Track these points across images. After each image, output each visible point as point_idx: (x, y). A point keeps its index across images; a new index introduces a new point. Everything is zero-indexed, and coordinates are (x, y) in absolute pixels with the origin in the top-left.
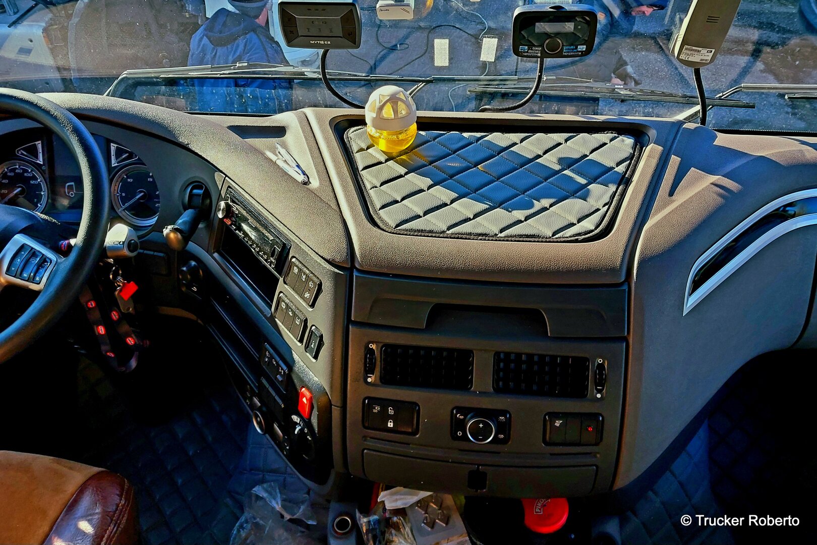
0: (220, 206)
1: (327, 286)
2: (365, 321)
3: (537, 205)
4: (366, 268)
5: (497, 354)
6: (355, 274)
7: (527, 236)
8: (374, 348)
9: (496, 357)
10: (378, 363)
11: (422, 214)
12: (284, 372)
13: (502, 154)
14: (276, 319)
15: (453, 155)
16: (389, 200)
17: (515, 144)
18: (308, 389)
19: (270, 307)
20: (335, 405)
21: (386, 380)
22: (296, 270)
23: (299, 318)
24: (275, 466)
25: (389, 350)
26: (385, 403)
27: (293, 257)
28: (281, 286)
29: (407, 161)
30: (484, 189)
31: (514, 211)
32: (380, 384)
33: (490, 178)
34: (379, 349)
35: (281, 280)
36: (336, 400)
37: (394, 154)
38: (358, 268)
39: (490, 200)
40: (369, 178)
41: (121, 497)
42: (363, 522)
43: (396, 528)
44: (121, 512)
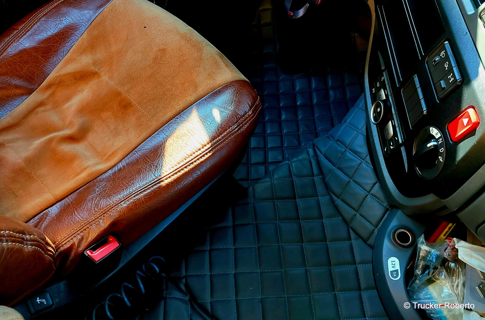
12: (455, 81)
14: (479, 20)
24: (359, 150)
41: (251, 108)
42: (424, 248)
43: (450, 272)
44: (246, 119)
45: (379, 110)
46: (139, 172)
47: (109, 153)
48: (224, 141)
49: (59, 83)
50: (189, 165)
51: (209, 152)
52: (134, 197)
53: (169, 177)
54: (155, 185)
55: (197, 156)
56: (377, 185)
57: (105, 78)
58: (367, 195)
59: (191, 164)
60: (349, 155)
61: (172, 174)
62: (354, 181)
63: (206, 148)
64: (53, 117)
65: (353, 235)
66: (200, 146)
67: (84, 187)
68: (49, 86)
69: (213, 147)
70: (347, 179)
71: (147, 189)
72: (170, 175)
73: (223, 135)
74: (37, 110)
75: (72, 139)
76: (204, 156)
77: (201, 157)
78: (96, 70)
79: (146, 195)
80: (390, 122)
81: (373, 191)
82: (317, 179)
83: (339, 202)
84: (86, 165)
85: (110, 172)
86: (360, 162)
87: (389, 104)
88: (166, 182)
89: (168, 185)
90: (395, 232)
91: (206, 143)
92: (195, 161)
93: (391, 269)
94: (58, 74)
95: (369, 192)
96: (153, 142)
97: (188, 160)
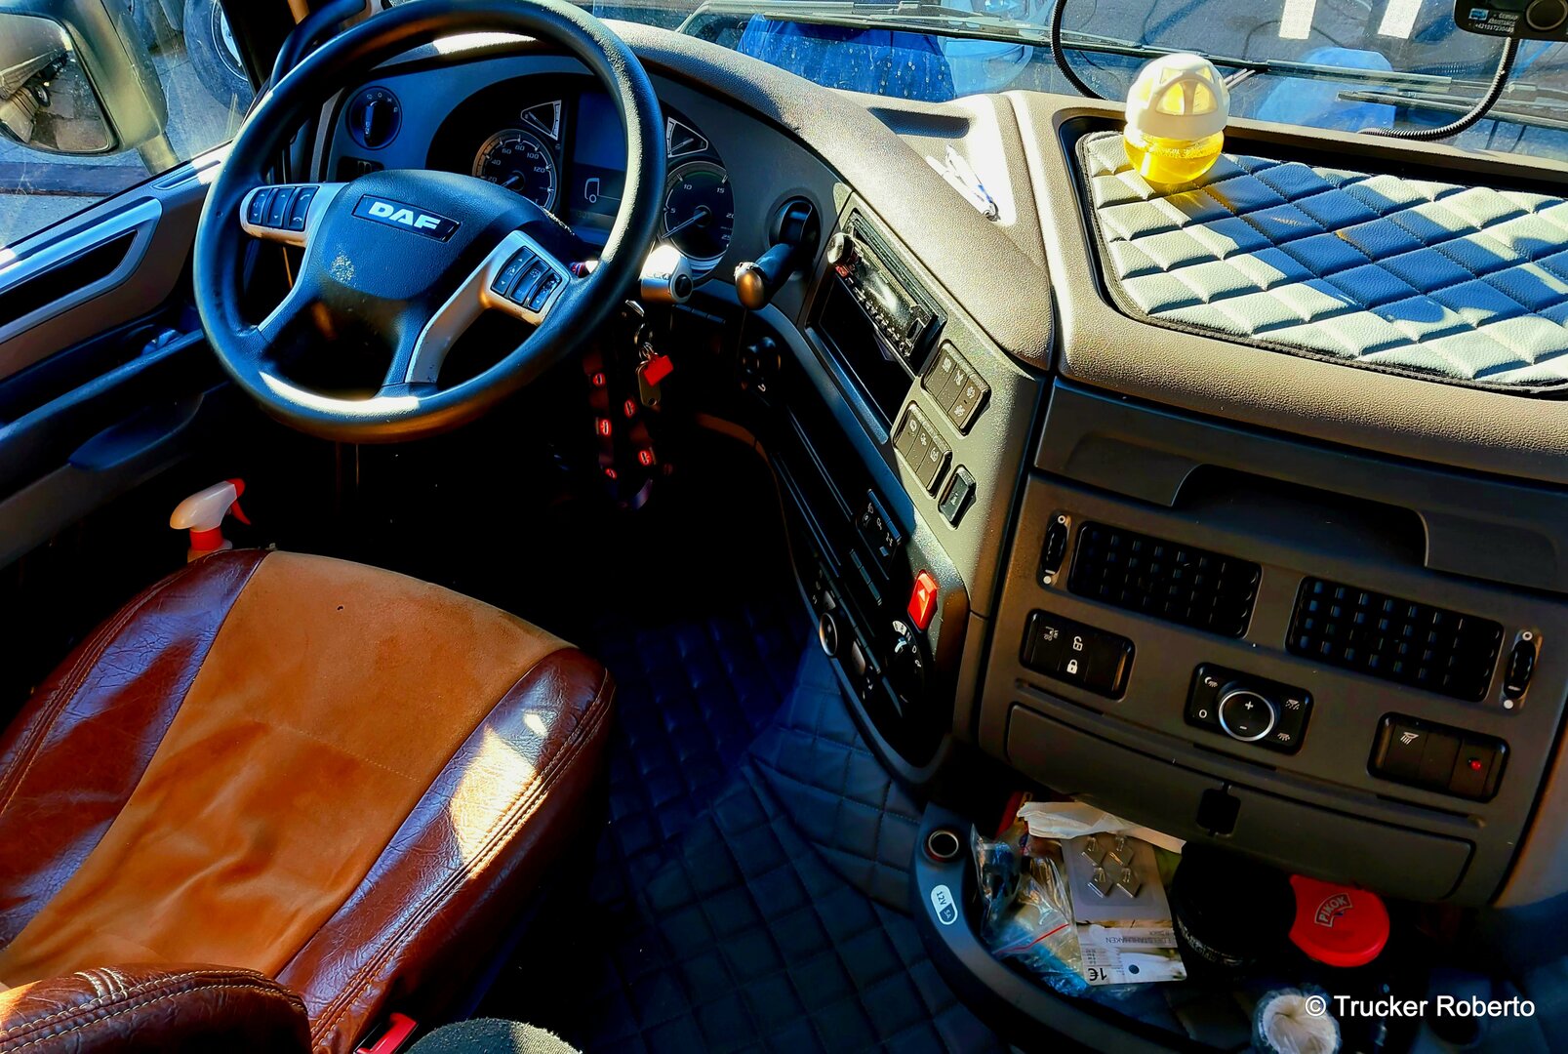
0: (834, 241)
1: (1002, 398)
2: (1060, 471)
3: (1451, 318)
4: (1078, 376)
5: (1310, 581)
6: (1056, 383)
7: (1419, 369)
8: (1066, 525)
9: (1306, 586)
10: (1070, 554)
11: (1205, 298)
12: (894, 541)
13: (1390, 215)
14: (896, 450)
15: (1287, 205)
16: (1144, 264)
17: (1422, 201)
18: (933, 576)
19: (888, 428)
20: (976, 611)
21: (1078, 586)
22: (947, 365)
23: (937, 450)
25: (1095, 534)
26: (1069, 627)
27: (947, 341)
28: (915, 392)
29: (1192, 203)
30: (1341, 273)
31: (1399, 321)
32: (1066, 590)
33: (1357, 254)
34: (1076, 527)
35: (917, 380)
36: (980, 604)
37: (1169, 188)
38: (1065, 374)
39: (1352, 295)
40: (1110, 223)
41: (597, 692)
42: (982, 849)
43: (1040, 876)
44: (593, 715)
45: (829, 629)
46: (416, 875)
47: (335, 871)
48: (565, 764)
49: (181, 770)
50: (511, 828)
51: (542, 793)
52: (424, 917)
53: (481, 860)
54: (458, 882)
55: (520, 808)
56: (893, 787)
57: (283, 729)
58: (881, 816)
59: (513, 825)
60: (823, 746)
61: (484, 853)
62: (850, 797)
63: (534, 787)
64: (184, 844)
65: (880, 911)
66: (521, 788)
67: (303, 951)
68: (154, 787)
69: (547, 782)
70: (833, 799)
71: (443, 897)
72: (480, 856)
73: (558, 756)
74: (143, 841)
75: (244, 871)
76: (533, 803)
77: (529, 807)
78: (256, 720)
79: (446, 906)
80: (855, 644)
81: (889, 803)
82: (779, 827)
83: (834, 855)
84: (293, 908)
85: (349, 904)
86: (846, 753)
87: (842, 613)
88: (477, 870)
89: (481, 876)
90: (928, 838)
91: (531, 779)
92: (520, 817)
93: (939, 908)
94: (171, 754)
95: (883, 809)
96: (422, 818)
97: (505, 820)
